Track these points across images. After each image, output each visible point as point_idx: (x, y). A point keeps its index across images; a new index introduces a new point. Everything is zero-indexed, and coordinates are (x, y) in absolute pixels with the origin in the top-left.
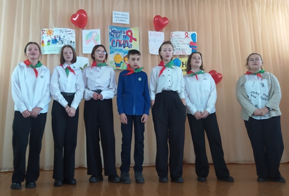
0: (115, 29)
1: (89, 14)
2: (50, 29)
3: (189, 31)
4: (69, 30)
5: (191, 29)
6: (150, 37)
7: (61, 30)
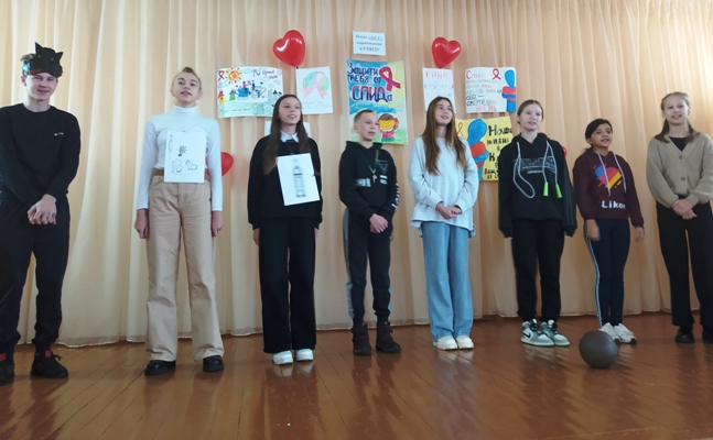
0: (358, 66)
1: (308, 38)
2: (235, 69)
3: (501, 66)
4: (270, 69)
5: (504, 62)
6: (426, 80)
7: (255, 71)
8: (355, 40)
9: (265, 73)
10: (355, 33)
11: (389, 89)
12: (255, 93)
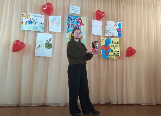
0: (71, 17)
1: (54, 6)
2: (28, 14)
4: (40, 15)
5: (118, 21)
6: (93, 24)
7: (35, 15)
8: (70, 8)
9: (38, 16)
10: (70, 6)
11: (81, 25)
12: (34, 23)
